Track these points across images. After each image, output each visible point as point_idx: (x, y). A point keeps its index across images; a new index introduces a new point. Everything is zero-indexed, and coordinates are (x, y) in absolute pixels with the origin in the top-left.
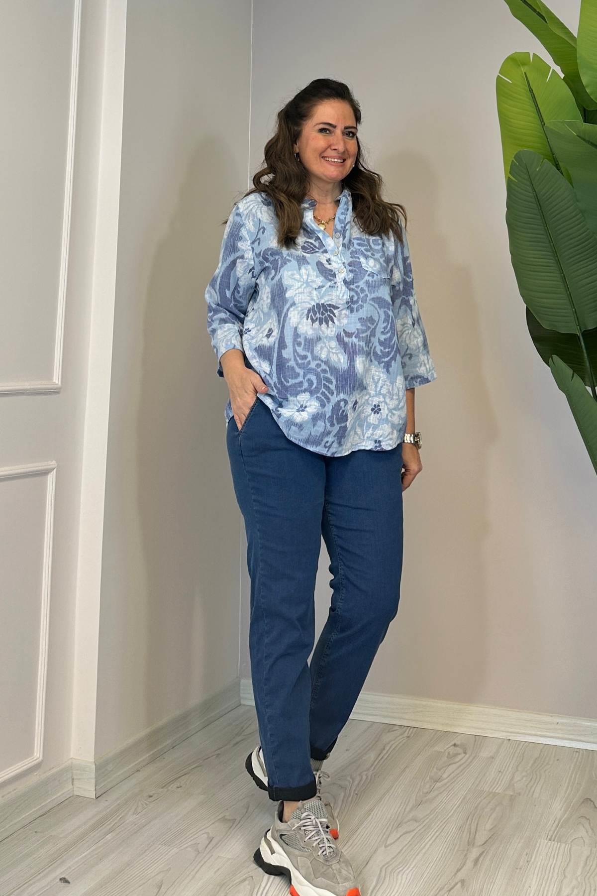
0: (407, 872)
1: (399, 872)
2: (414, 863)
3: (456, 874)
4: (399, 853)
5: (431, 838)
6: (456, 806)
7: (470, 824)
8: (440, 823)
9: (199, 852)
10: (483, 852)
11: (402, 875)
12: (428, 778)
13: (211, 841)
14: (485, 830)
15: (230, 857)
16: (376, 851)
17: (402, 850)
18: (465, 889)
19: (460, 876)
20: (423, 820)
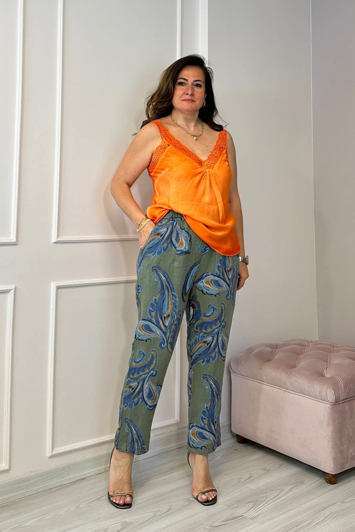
0: (343, 520)
1: (339, 518)
2: (350, 516)
9: (239, 482)
13: (250, 478)
16: (333, 504)
17: (350, 507)
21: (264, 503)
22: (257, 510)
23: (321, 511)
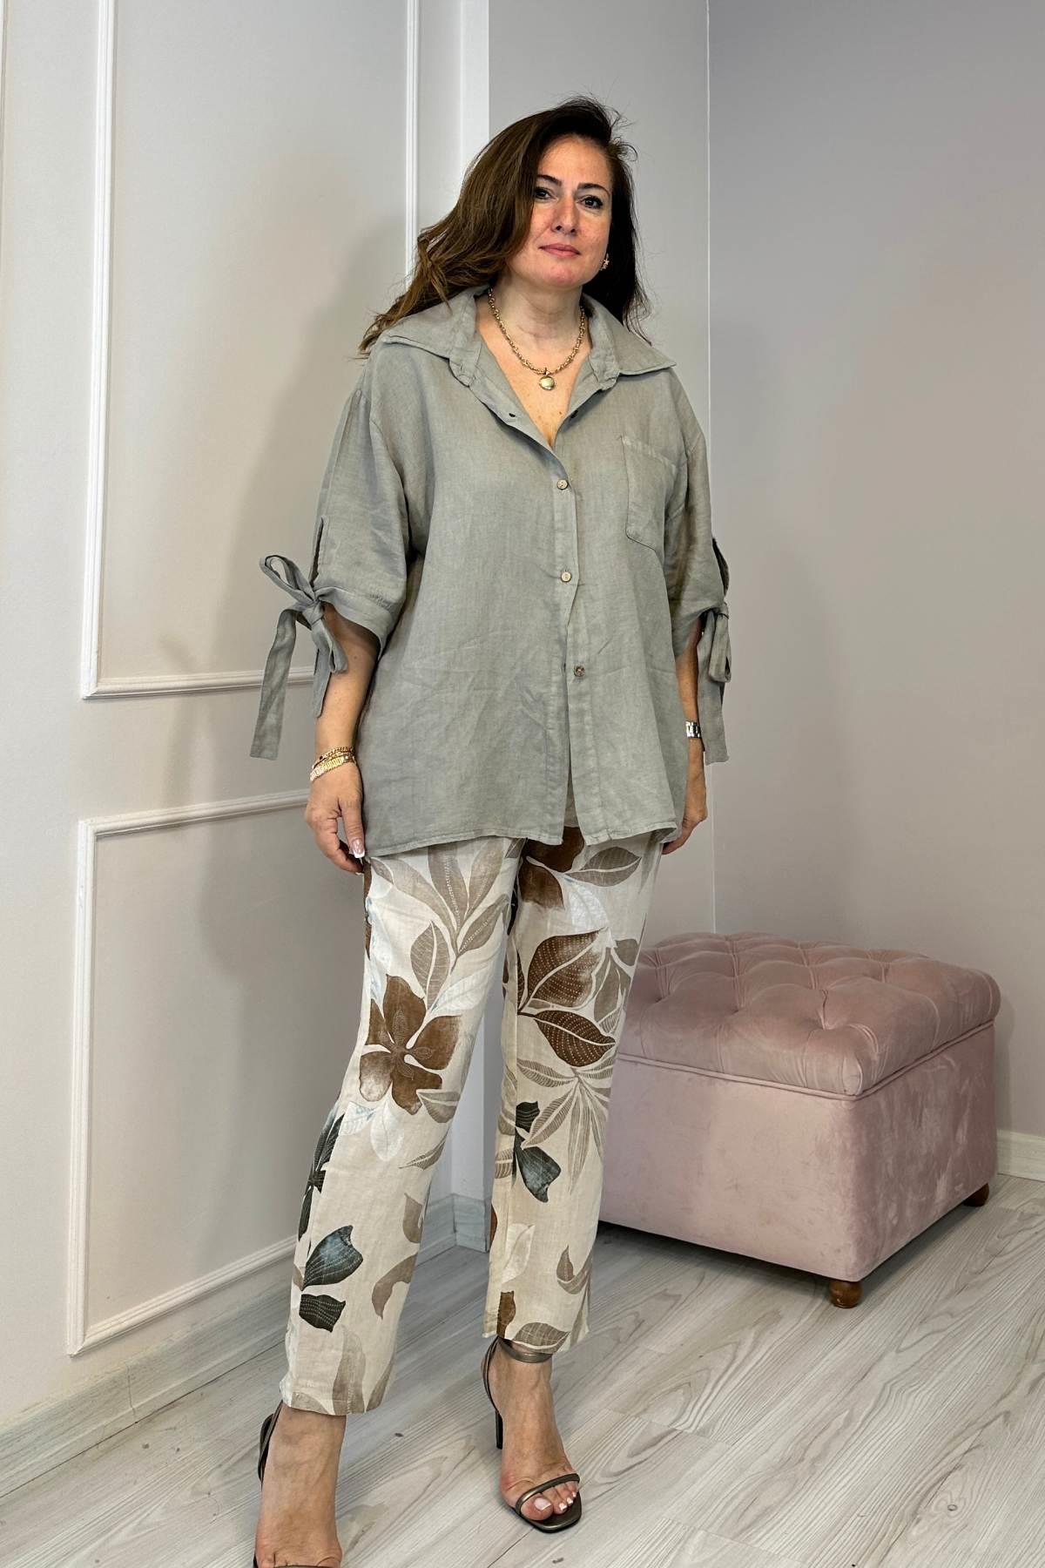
0: (924, 1393)
2: (936, 1381)
3: (998, 1401)
4: (918, 1362)
5: (970, 1344)
8: (990, 1320)
9: (619, 1342)
11: (916, 1397)
12: (983, 1250)
13: (640, 1325)
15: (663, 1352)
16: (881, 1358)
17: (921, 1359)
18: (1009, 1426)
19: (1004, 1406)
20: (963, 1314)
21: (710, 1386)
22: (701, 1407)
23: (859, 1381)
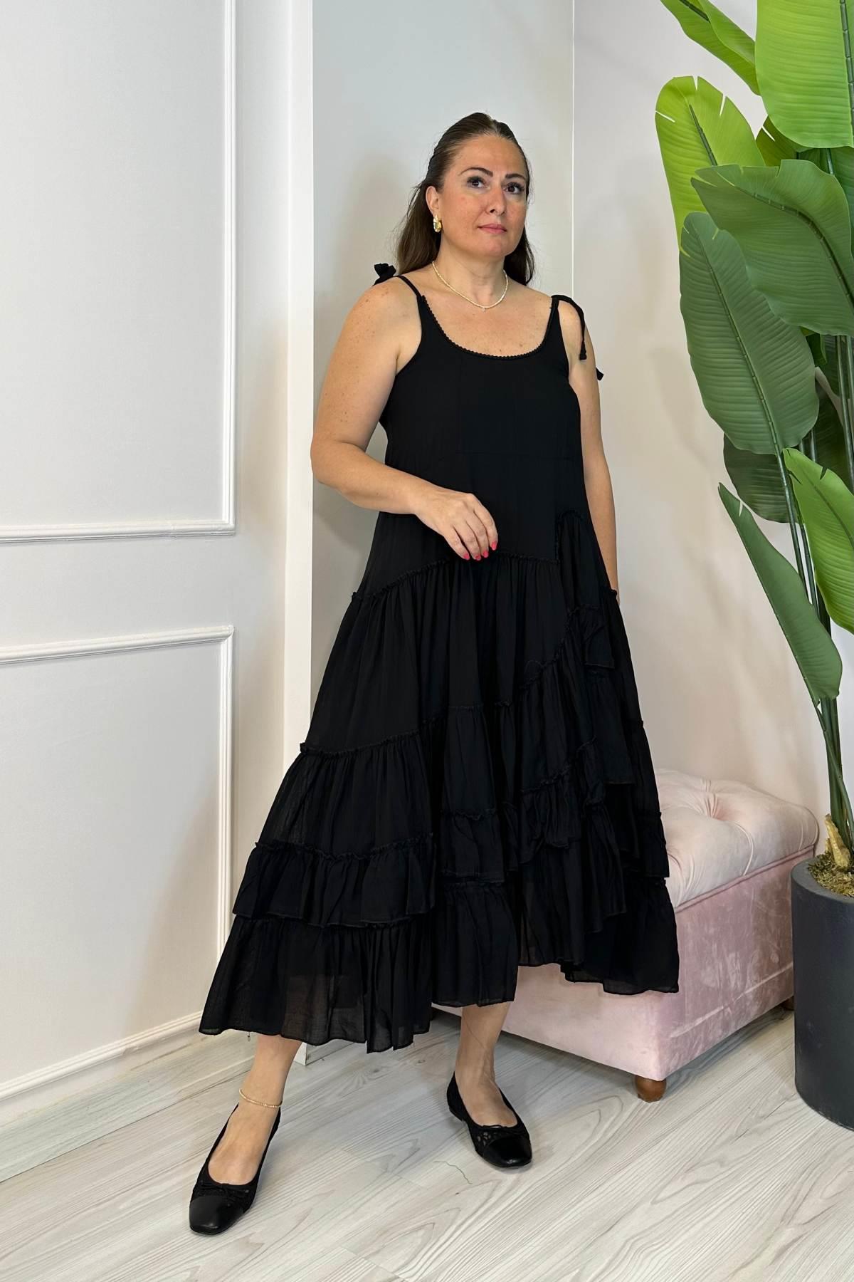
0: (662, 1255)
1: (652, 1252)
2: (680, 1242)
4: (668, 1217)
5: (730, 1198)
6: (795, 1148)
7: (802, 1183)
8: (756, 1174)
10: (800, 1237)
12: (777, 1092)
14: (821, 1197)
16: (633, 1210)
17: (673, 1214)
20: (734, 1163)
23: (602, 1235)
